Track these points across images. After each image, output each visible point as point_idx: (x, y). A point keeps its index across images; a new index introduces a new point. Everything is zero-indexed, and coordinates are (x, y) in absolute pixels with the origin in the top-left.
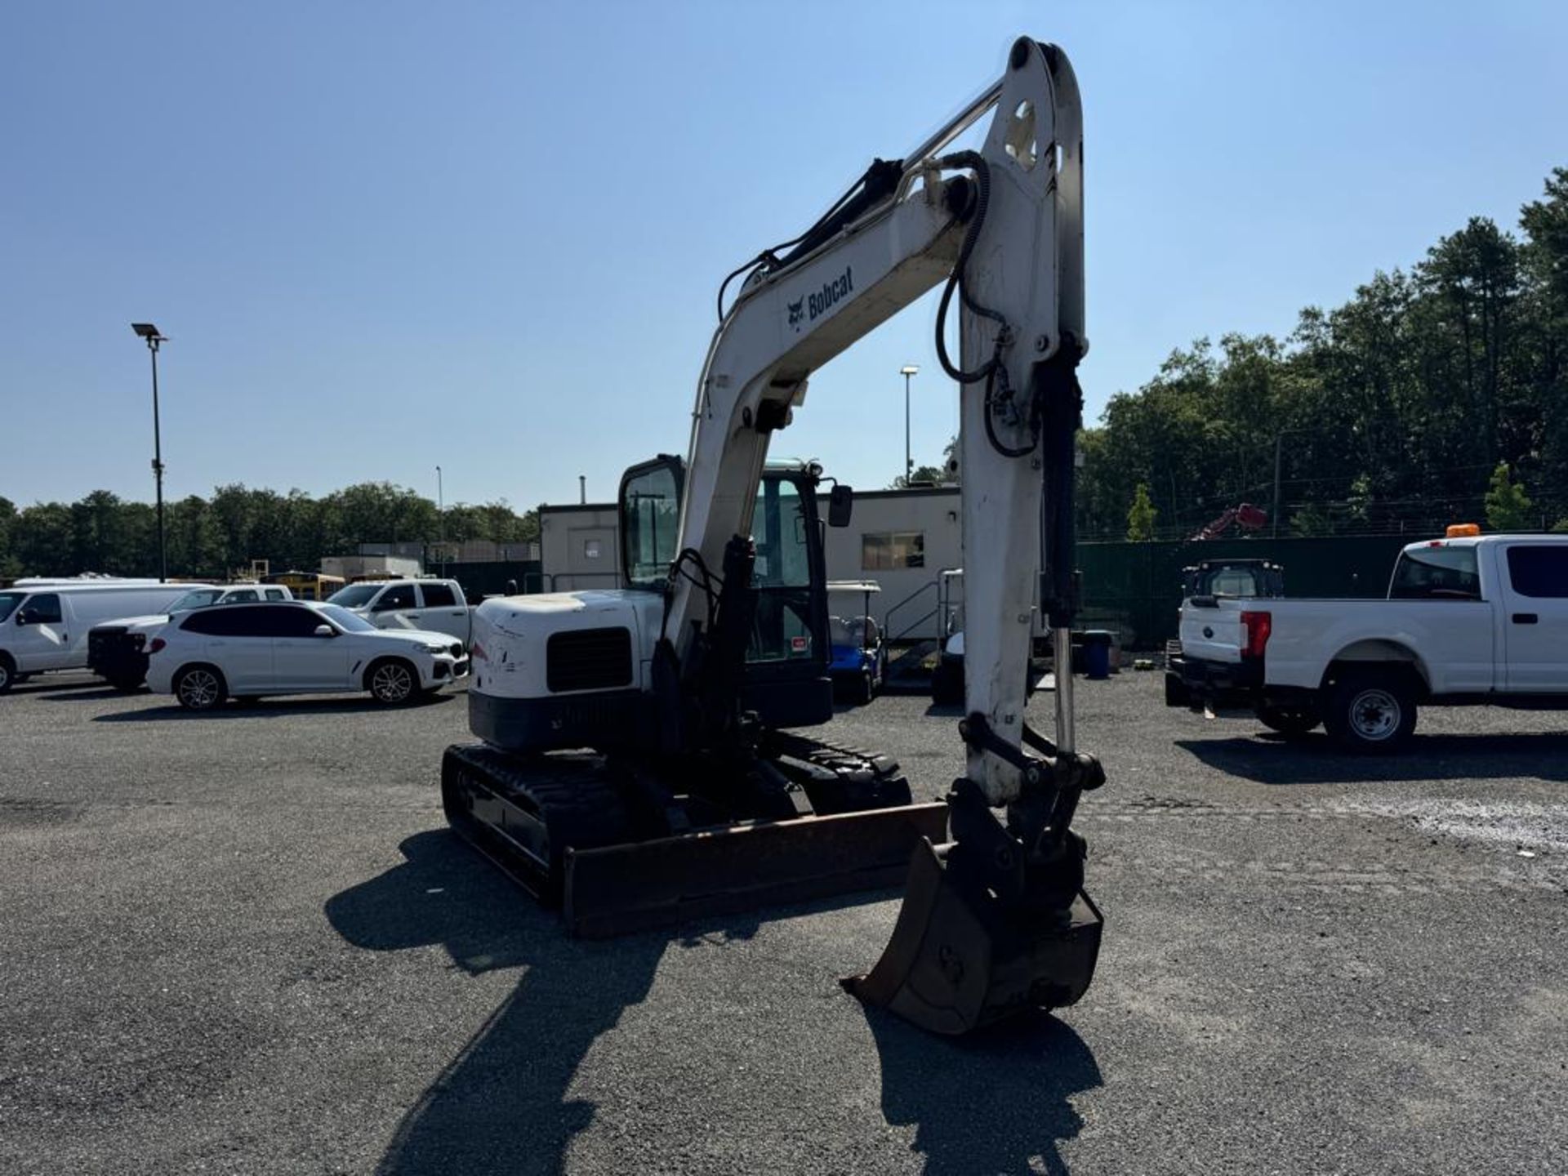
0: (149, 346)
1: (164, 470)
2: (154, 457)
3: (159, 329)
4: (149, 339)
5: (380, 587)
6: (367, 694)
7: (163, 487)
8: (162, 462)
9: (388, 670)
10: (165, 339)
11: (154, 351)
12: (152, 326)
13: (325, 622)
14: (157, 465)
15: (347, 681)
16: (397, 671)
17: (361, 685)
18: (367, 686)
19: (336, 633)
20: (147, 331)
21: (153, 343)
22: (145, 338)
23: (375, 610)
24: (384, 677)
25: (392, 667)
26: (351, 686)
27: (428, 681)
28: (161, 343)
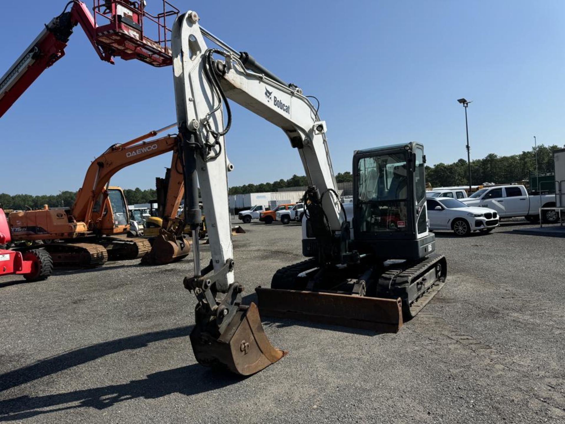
0: (464, 106)
1: (470, 148)
2: (467, 144)
3: (466, 100)
4: (464, 104)
5: (487, 190)
6: (453, 231)
7: (470, 154)
8: (469, 146)
9: (459, 223)
10: (470, 102)
11: (466, 107)
12: (463, 99)
13: (440, 205)
14: (468, 147)
15: (446, 226)
16: (462, 223)
17: (450, 228)
18: (453, 229)
19: (443, 209)
20: (463, 101)
21: (465, 105)
22: (462, 104)
23: (483, 199)
24: (458, 225)
25: (460, 222)
26: (448, 228)
27: (473, 227)
28: (468, 104)
